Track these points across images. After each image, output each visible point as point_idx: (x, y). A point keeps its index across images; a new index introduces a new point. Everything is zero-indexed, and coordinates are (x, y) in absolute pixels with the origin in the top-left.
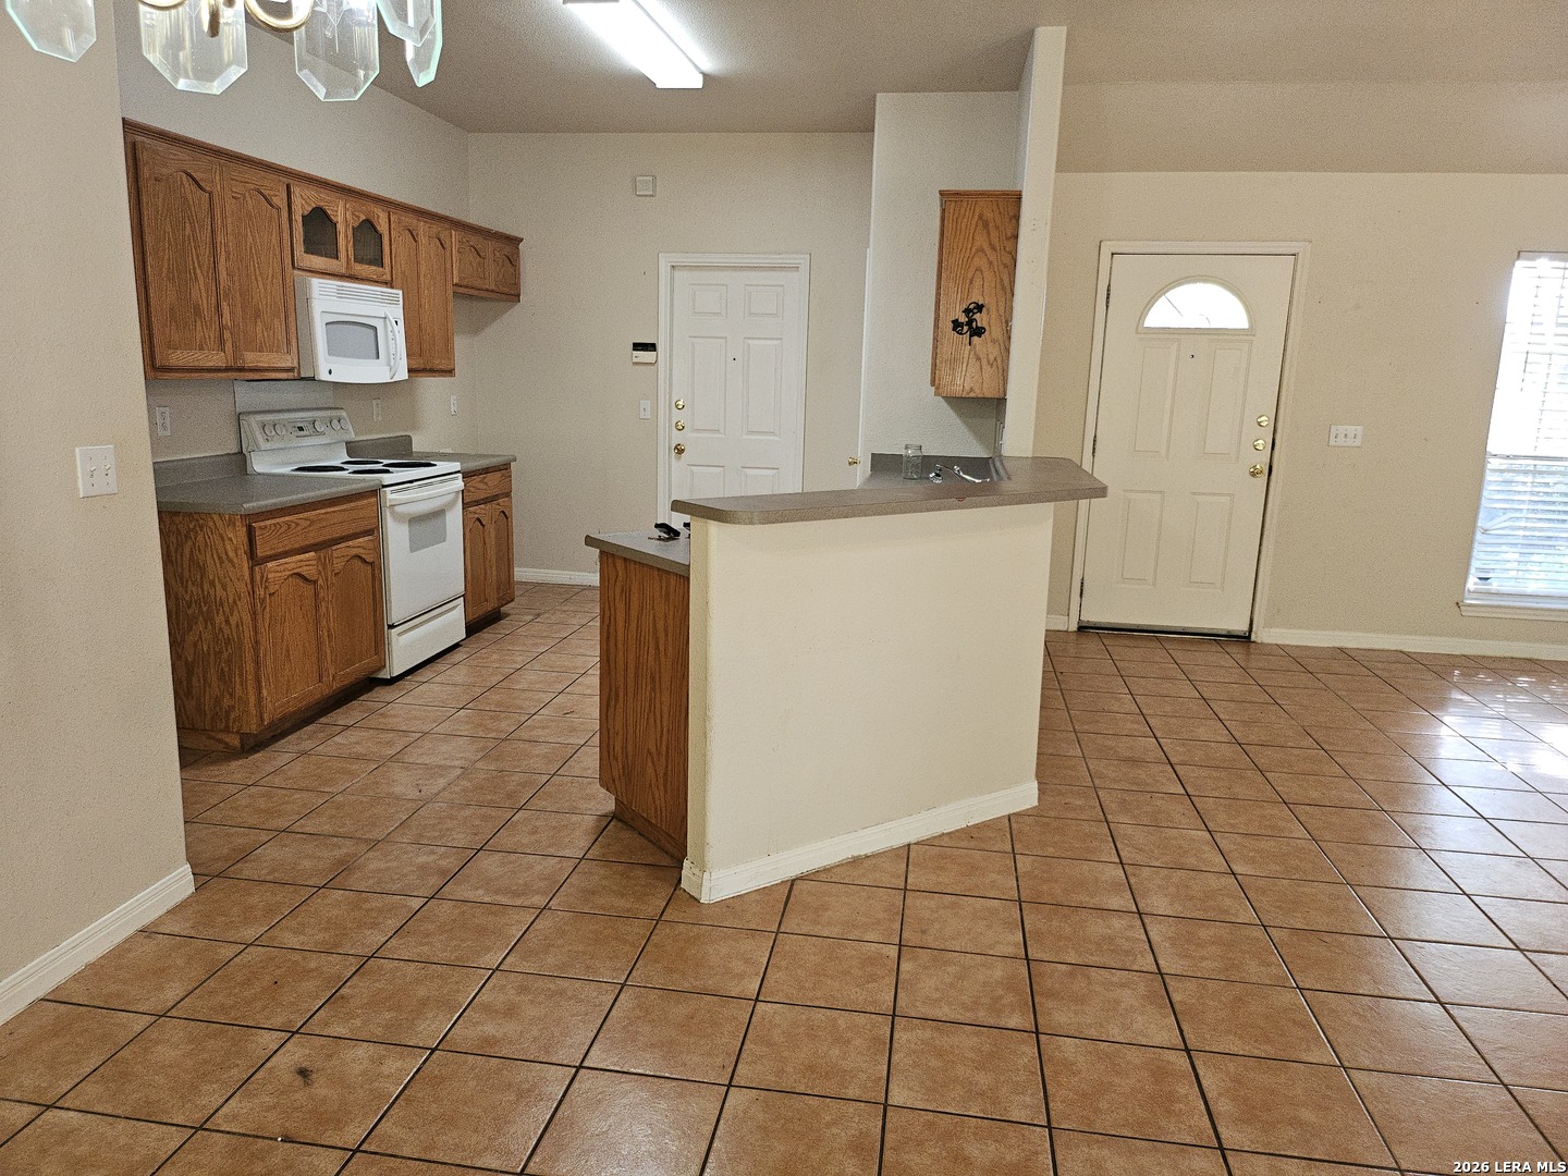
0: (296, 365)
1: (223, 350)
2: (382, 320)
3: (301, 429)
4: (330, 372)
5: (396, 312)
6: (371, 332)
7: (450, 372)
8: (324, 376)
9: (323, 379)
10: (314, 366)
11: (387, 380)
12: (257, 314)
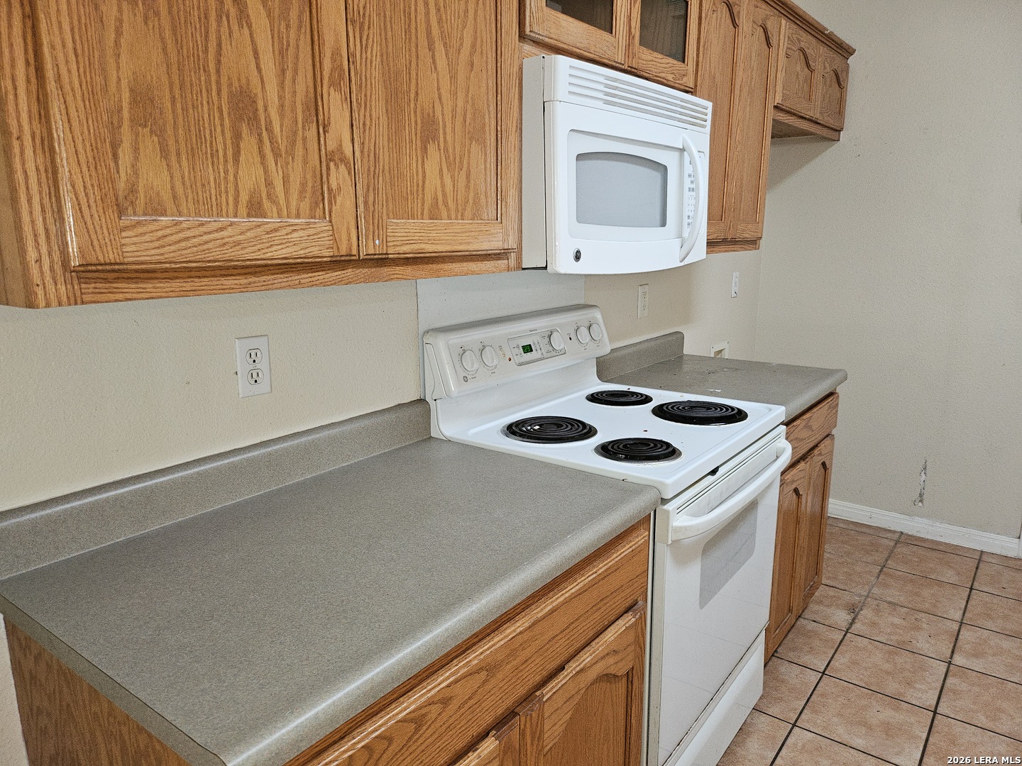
0: (512, 243)
1: (328, 216)
2: (676, 154)
3: (527, 349)
4: (578, 256)
5: (699, 141)
6: (657, 176)
7: (753, 243)
8: (563, 264)
9: (562, 271)
10: (547, 246)
11: (675, 263)
12: (429, 132)
